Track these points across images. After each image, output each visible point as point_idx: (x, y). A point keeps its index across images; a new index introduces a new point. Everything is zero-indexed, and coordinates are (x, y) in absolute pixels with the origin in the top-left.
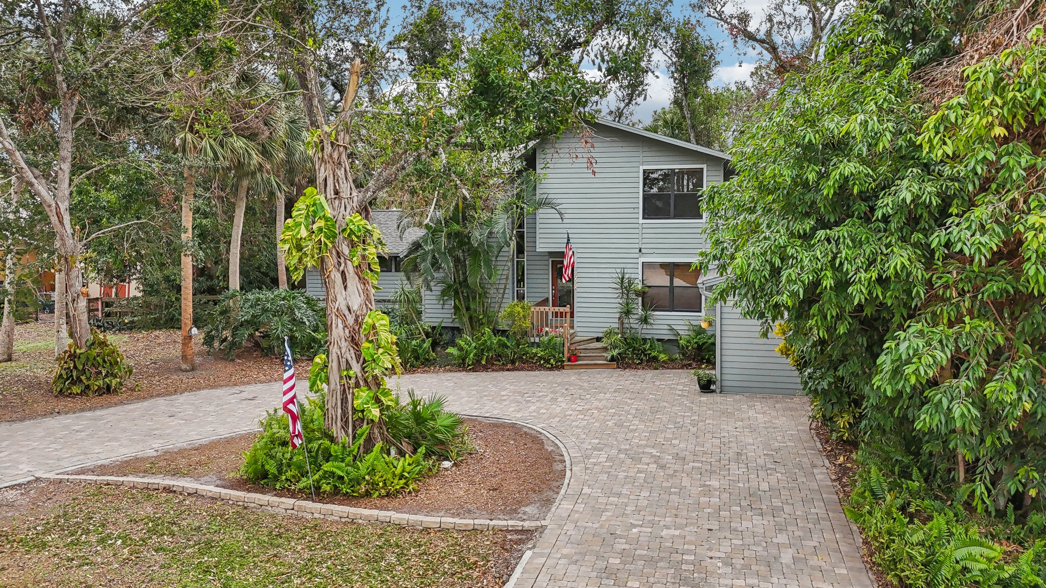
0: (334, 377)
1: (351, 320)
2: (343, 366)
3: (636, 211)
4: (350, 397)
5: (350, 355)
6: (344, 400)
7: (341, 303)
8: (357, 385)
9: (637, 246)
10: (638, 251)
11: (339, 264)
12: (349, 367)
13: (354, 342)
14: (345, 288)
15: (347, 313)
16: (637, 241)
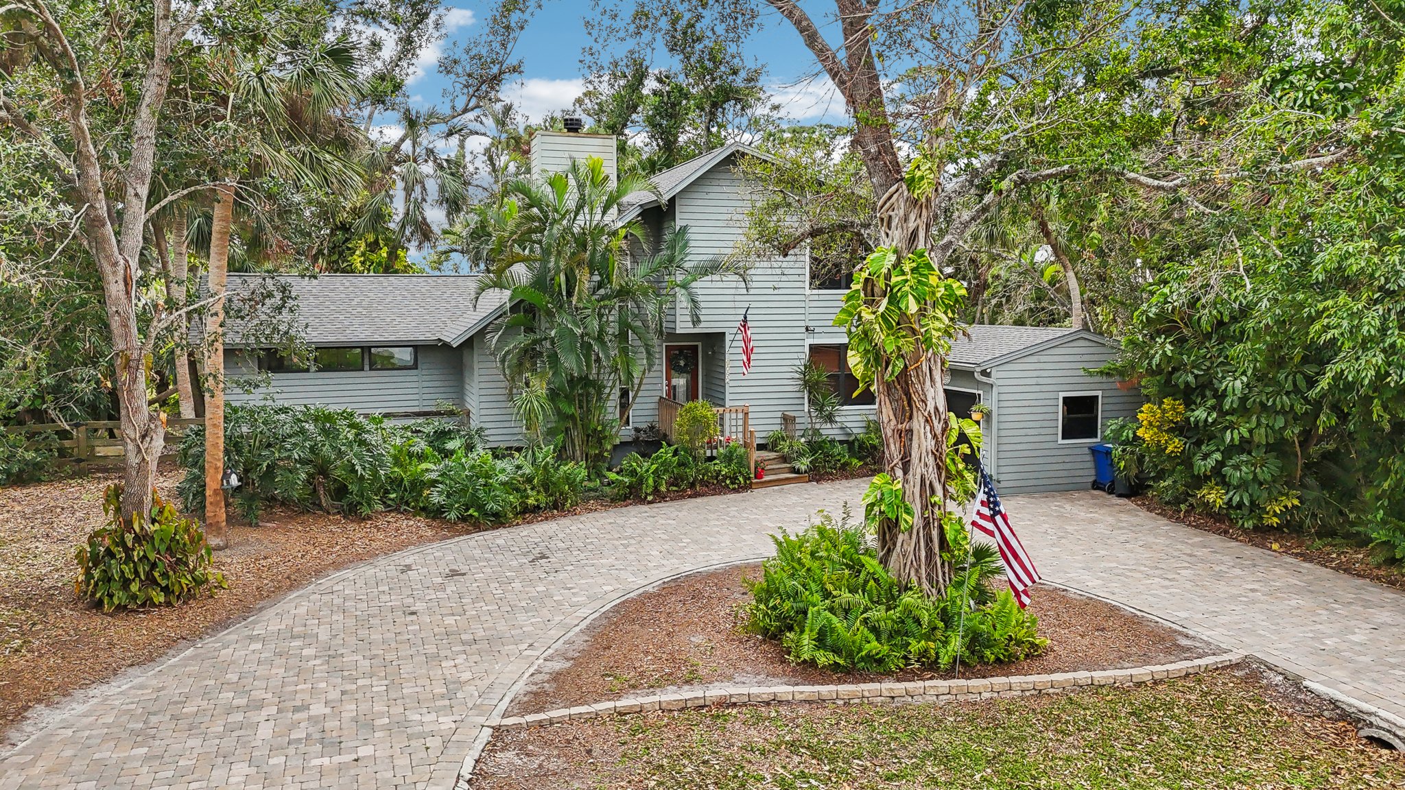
3: (801, 278)
4: (935, 533)
9: (803, 324)
10: (804, 330)
16: (802, 317)
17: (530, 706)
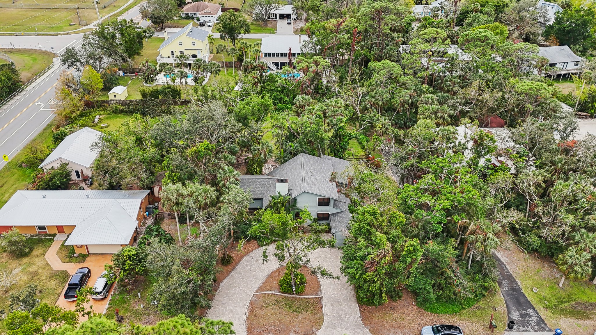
10: (316, 211)
17: (257, 291)
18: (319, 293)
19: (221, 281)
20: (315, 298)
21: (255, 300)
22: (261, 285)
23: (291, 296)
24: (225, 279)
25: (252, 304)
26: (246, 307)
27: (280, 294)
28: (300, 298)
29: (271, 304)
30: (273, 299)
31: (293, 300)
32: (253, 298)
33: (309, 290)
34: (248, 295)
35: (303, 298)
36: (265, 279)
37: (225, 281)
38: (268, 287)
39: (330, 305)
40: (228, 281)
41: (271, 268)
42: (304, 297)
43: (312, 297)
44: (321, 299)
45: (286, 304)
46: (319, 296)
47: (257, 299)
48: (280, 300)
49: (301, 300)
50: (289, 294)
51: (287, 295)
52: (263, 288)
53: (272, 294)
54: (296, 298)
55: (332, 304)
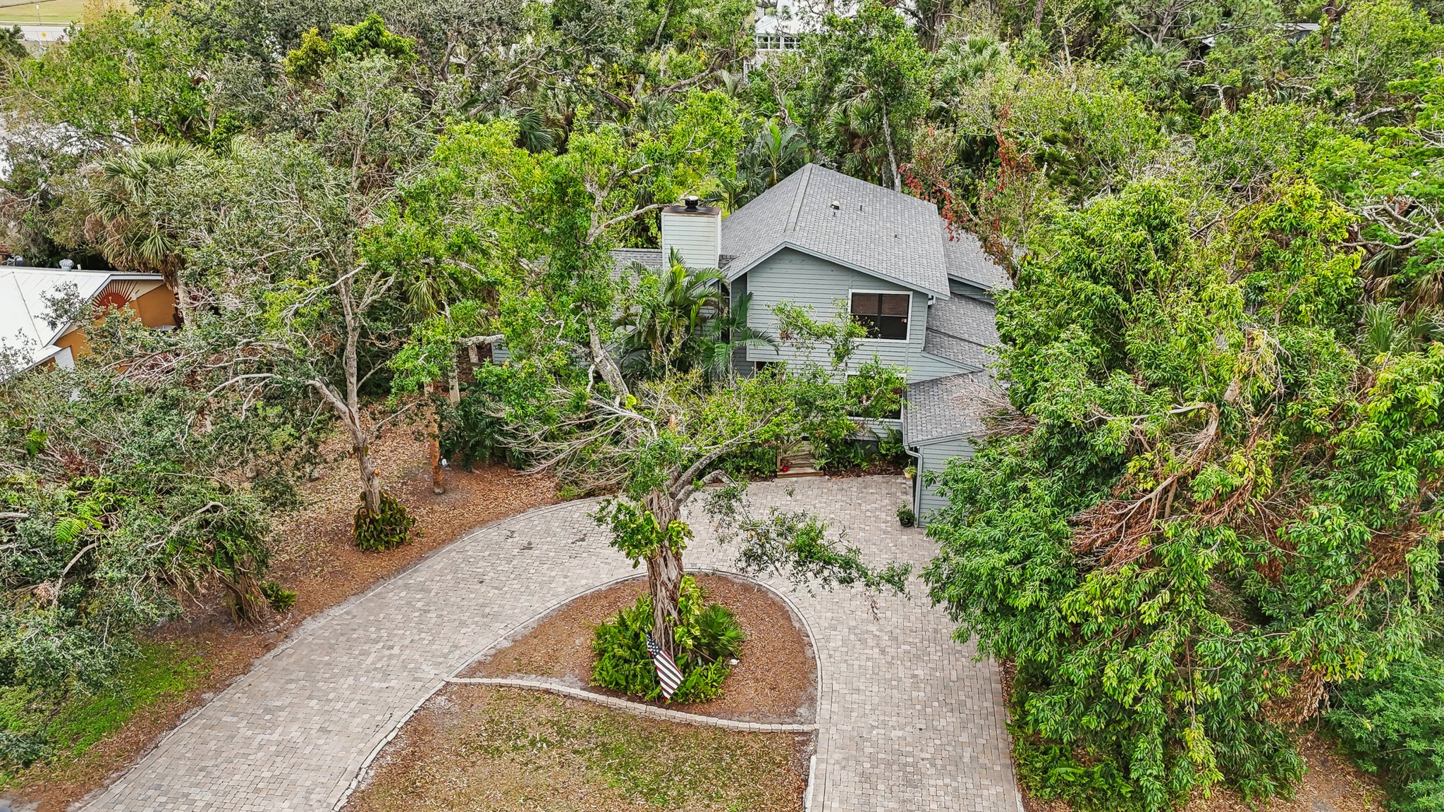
0: (659, 621)
1: (671, 587)
2: (666, 613)
4: (671, 632)
5: (670, 607)
6: (667, 633)
7: (664, 577)
8: (675, 625)
11: (662, 552)
12: (669, 614)
13: (673, 599)
14: (666, 565)
15: (667, 582)
17: (472, 671)
18: (802, 710)
19: (315, 609)
20: (772, 735)
21: (448, 713)
22: (507, 644)
23: (640, 708)
24: (339, 604)
25: (418, 727)
26: (380, 736)
27: (585, 694)
28: (689, 725)
29: (526, 742)
30: (544, 713)
31: (649, 734)
32: (441, 700)
33: (747, 690)
34: (418, 685)
35: (708, 727)
36: (533, 623)
37: (336, 611)
38: (538, 657)
39: (850, 776)
40: (347, 613)
41: (584, 582)
42: (712, 721)
43: (755, 726)
44: (803, 743)
45: (605, 749)
46: (796, 727)
47: (456, 709)
48: (581, 724)
49: (696, 735)
50: (634, 698)
51: (622, 703)
52: (510, 659)
53: (547, 692)
54: (669, 726)
55: (865, 777)
